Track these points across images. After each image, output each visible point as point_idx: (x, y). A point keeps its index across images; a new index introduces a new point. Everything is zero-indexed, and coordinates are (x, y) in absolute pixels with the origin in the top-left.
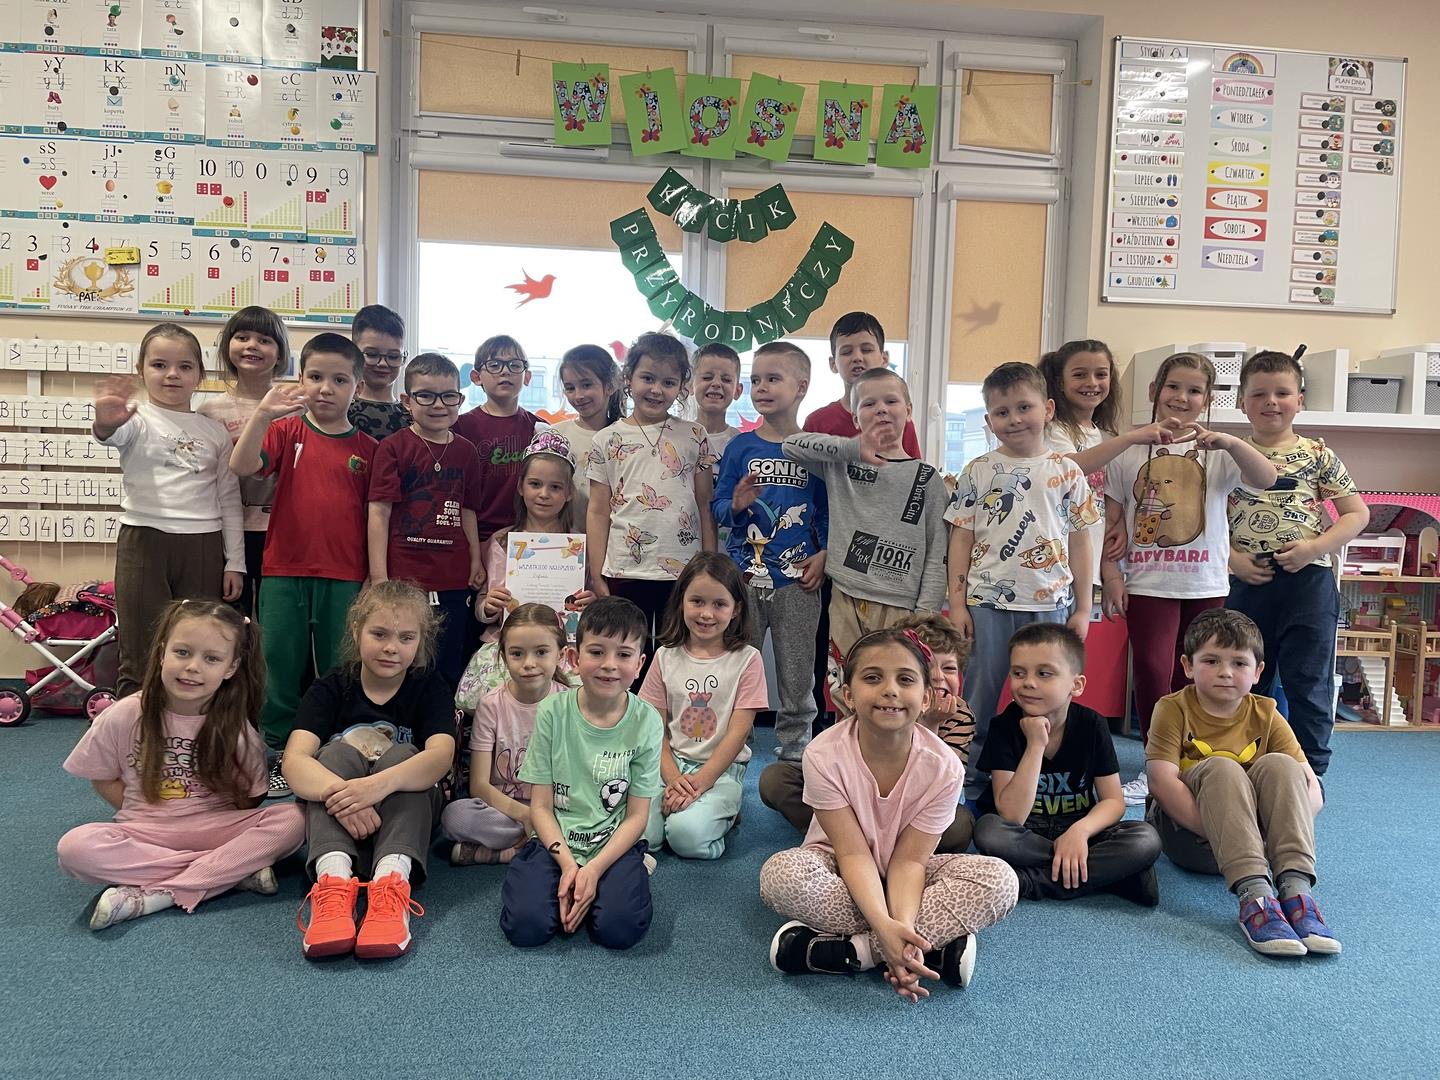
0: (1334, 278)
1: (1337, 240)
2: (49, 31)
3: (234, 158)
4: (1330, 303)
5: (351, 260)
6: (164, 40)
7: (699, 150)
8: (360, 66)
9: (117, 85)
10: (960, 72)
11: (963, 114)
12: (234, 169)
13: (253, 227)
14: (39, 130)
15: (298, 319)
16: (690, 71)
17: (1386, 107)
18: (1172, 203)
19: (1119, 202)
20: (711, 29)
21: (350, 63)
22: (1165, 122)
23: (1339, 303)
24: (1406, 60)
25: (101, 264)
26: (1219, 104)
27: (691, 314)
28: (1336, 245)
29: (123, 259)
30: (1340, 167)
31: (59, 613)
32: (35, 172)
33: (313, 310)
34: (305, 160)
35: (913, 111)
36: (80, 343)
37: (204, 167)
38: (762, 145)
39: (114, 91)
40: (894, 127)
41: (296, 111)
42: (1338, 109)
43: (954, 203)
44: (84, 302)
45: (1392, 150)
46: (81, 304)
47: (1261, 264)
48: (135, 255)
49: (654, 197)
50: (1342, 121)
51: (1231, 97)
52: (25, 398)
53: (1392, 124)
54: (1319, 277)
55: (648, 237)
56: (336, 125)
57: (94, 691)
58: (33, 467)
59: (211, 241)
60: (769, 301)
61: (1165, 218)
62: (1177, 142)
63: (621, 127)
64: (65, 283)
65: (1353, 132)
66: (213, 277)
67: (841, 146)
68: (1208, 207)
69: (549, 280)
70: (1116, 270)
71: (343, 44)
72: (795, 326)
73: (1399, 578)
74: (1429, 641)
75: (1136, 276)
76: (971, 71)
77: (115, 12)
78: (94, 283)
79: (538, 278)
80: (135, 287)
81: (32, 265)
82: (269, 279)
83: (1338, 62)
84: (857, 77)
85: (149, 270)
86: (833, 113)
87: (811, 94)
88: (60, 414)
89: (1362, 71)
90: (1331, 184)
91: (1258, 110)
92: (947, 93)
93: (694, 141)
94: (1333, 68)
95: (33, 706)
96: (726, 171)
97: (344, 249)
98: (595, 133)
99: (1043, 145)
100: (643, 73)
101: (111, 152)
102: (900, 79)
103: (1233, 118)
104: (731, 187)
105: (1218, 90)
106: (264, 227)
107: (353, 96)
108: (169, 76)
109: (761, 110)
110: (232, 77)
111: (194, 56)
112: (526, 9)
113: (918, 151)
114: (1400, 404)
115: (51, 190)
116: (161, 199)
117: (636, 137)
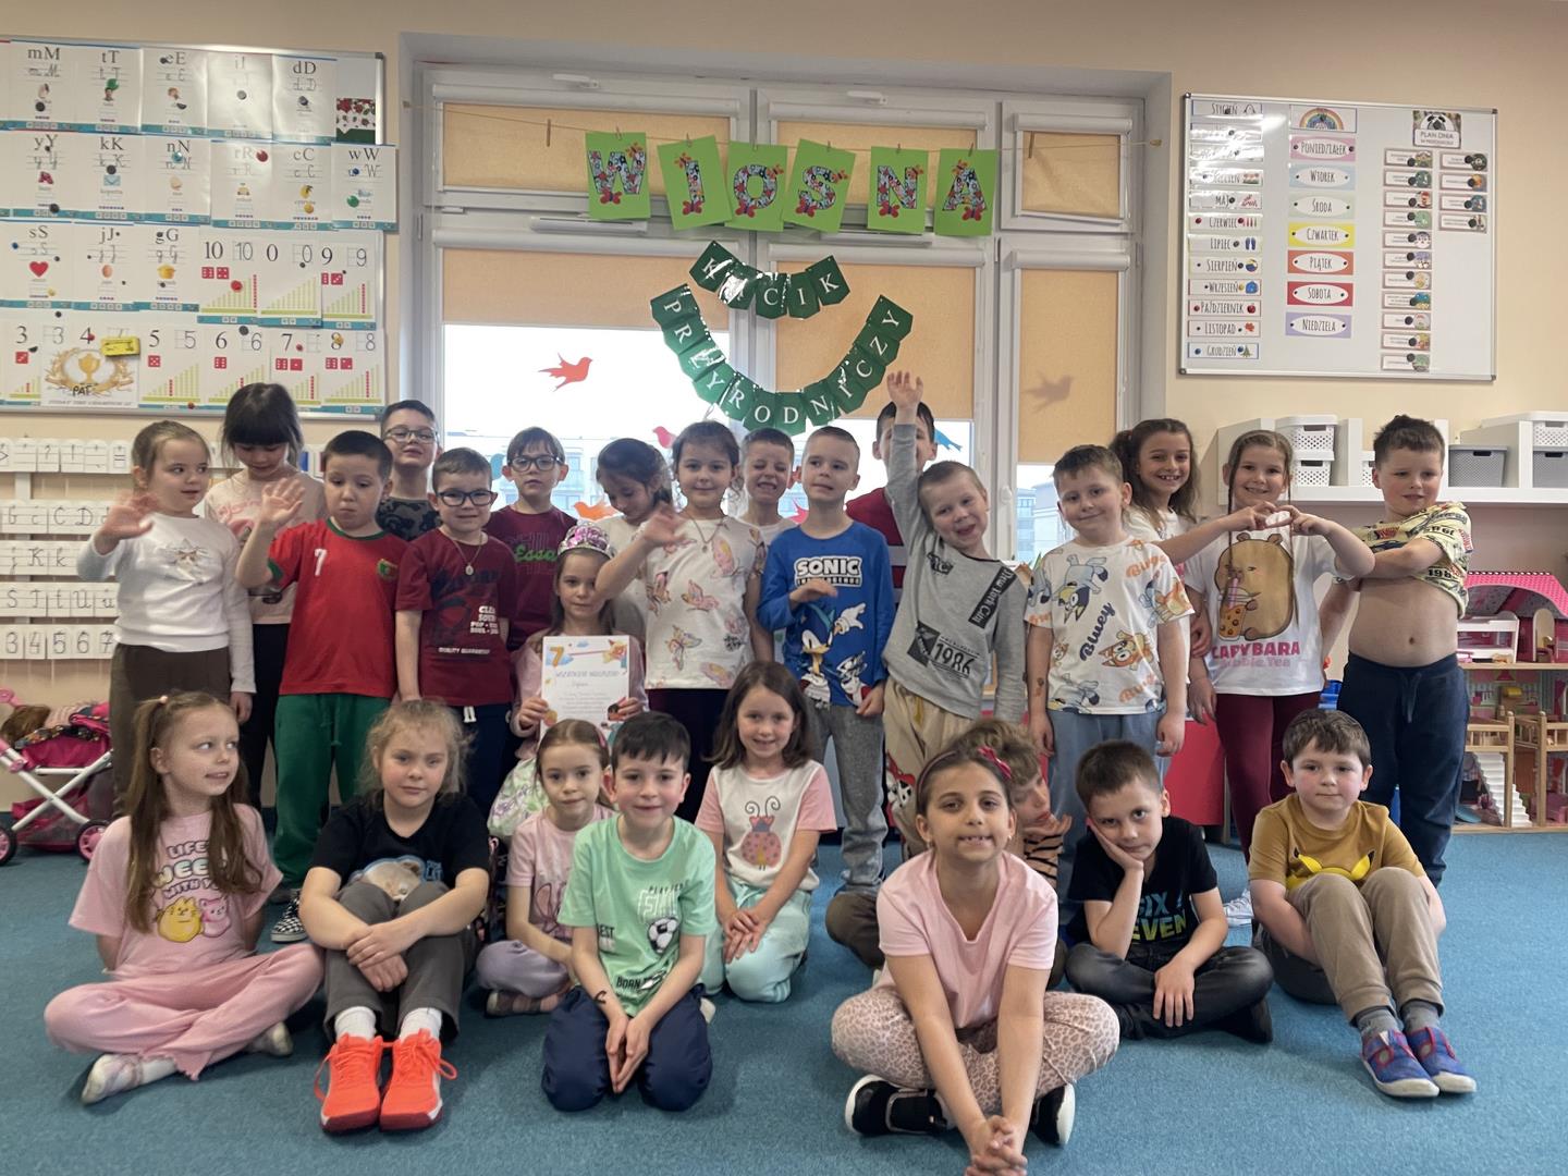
0: (1428, 344)
1: (1429, 302)
2: (40, 107)
3: (242, 241)
4: (1424, 370)
5: (371, 346)
6: (166, 114)
7: (744, 222)
8: (378, 139)
9: (113, 164)
10: (1020, 135)
11: (1025, 179)
12: (242, 252)
13: (263, 313)
14: (29, 213)
15: (312, 410)
16: (733, 139)
17: (1476, 161)
18: (1251, 268)
19: (1194, 268)
20: (754, 95)
21: (368, 137)
22: (1241, 183)
23: (1434, 370)
24: (1495, 112)
25: (97, 356)
26: (1299, 162)
27: (739, 395)
28: (1429, 309)
29: (121, 349)
30: (1429, 226)
31: (49, 738)
32: (25, 258)
33: (328, 401)
34: (319, 240)
35: (972, 176)
36: (73, 441)
37: (210, 250)
38: (812, 214)
39: (111, 170)
40: (952, 194)
41: (309, 188)
42: (1426, 166)
43: (1018, 272)
44: (80, 397)
45: (1484, 206)
46: (73, 398)
47: (1349, 329)
48: (134, 345)
49: (697, 272)
50: (1430, 177)
51: (1309, 155)
52: (12, 502)
53: (1483, 179)
54: (1412, 342)
55: (691, 315)
56: (354, 202)
57: (87, 825)
58: (22, 578)
59: (217, 329)
60: (824, 381)
61: (1245, 284)
62: (1254, 203)
63: (659, 199)
64: (58, 376)
65: (1442, 188)
66: (220, 367)
67: (895, 215)
68: (1289, 271)
69: (585, 362)
70: (1194, 339)
71: (360, 117)
72: (851, 406)
73: (1514, 664)
74: (1550, 733)
75: (1216, 346)
76: (1033, 134)
77: (112, 86)
78: (89, 376)
79: (574, 361)
80: (135, 379)
81: (22, 358)
82: (281, 368)
83: (1422, 114)
84: (911, 142)
85: (150, 361)
86: (887, 180)
87: (863, 159)
88: (52, 519)
89: (1449, 124)
90: (1421, 245)
91: (1340, 168)
92: (1007, 156)
93: (738, 212)
94: (1418, 122)
95: (21, 843)
96: (773, 242)
97: (362, 334)
98: (631, 205)
99: (1112, 210)
100: (682, 142)
101: (108, 235)
102: (958, 143)
103: (1313, 177)
104: (780, 260)
105: (1296, 147)
106: (275, 313)
107: (372, 172)
108: (171, 153)
109: (809, 178)
110: (240, 153)
111: (198, 132)
112: (557, 77)
113: (978, 218)
114: (1506, 476)
115: (43, 276)
116: (163, 285)
117: (676, 209)
